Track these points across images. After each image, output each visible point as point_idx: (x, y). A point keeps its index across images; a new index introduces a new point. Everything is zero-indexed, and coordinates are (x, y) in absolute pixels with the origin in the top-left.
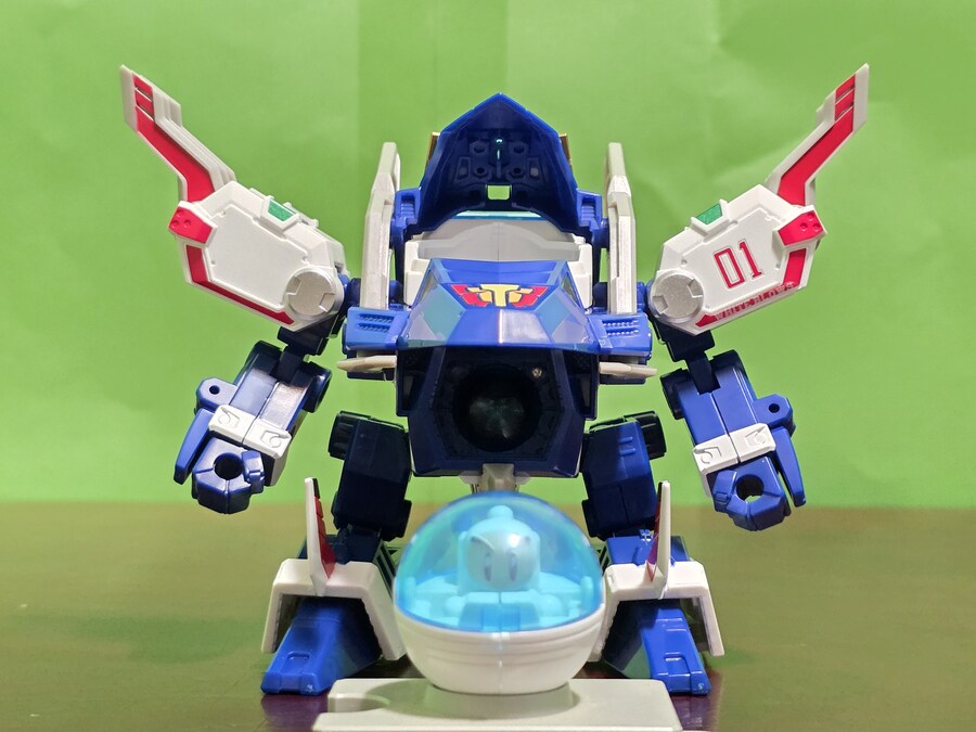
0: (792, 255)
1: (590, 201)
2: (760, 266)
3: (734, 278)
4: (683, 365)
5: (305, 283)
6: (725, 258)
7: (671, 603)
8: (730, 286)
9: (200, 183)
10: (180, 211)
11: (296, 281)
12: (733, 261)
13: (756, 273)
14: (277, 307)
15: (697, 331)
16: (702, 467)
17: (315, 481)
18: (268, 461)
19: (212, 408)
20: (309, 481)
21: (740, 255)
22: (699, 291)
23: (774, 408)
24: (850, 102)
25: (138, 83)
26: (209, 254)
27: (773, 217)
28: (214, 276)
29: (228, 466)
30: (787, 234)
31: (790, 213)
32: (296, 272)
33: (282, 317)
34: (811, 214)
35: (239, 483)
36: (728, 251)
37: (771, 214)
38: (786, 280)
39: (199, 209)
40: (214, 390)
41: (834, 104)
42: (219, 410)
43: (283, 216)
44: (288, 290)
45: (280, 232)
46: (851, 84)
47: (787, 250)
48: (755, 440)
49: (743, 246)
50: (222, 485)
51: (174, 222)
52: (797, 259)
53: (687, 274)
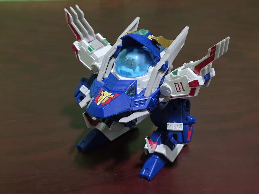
0: (192, 89)
2: (184, 89)
3: (178, 90)
5: (94, 66)
6: (177, 85)
8: (177, 91)
13: (183, 90)
14: (91, 69)
15: (170, 99)
16: (167, 129)
22: (170, 91)
23: (187, 119)
24: (214, 52)
27: (189, 78)
28: (80, 60)
30: (191, 84)
31: (195, 77)
32: (93, 64)
33: (92, 71)
34: (197, 81)
36: (178, 83)
37: (188, 77)
38: (190, 94)
39: (77, 45)
40: (83, 81)
41: (210, 51)
42: (82, 86)
45: (90, 54)
46: (215, 47)
47: (190, 88)
48: (179, 127)
49: (181, 83)
51: (73, 47)
53: (169, 86)
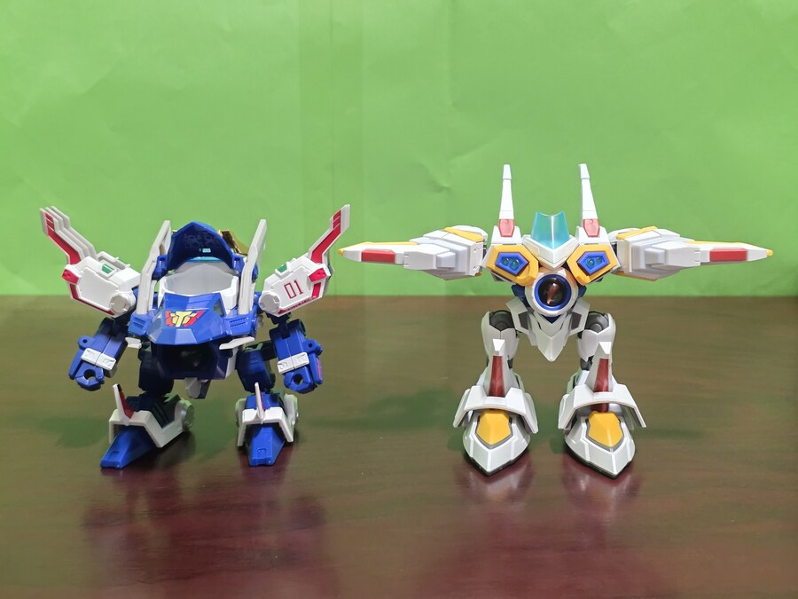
0: (315, 285)
1: (238, 259)
2: (303, 290)
3: (292, 294)
4: (277, 326)
5: (117, 299)
6: (288, 287)
7: (267, 425)
8: (291, 298)
9: (75, 257)
10: (66, 270)
11: (114, 299)
12: (291, 288)
13: (301, 293)
14: (107, 309)
15: (278, 316)
16: (280, 371)
17: (119, 386)
18: (106, 372)
19: (83, 349)
20: (115, 386)
21: (294, 285)
22: (277, 300)
23: (310, 345)
24: (339, 221)
25: (48, 216)
26: (78, 287)
27: (307, 270)
28: (81, 297)
29: (89, 374)
30: (312, 277)
31: (315, 267)
32: (115, 294)
33: (109, 312)
34: (322, 269)
35: (90, 381)
36: (290, 284)
38: (313, 295)
39: (72, 268)
40: (85, 341)
41: (333, 222)
42: (86, 351)
43: (108, 271)
44: (111, 302)
45: (107, 278)
46: (339, 214)
47: (313, 284)
48: (301, 359)
49: (295, 282)
50: (87, 382)
51: (64, 275)
52: (317, 287)
53: (273, 294)
